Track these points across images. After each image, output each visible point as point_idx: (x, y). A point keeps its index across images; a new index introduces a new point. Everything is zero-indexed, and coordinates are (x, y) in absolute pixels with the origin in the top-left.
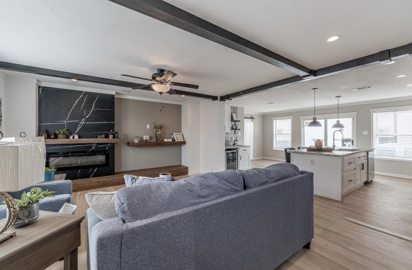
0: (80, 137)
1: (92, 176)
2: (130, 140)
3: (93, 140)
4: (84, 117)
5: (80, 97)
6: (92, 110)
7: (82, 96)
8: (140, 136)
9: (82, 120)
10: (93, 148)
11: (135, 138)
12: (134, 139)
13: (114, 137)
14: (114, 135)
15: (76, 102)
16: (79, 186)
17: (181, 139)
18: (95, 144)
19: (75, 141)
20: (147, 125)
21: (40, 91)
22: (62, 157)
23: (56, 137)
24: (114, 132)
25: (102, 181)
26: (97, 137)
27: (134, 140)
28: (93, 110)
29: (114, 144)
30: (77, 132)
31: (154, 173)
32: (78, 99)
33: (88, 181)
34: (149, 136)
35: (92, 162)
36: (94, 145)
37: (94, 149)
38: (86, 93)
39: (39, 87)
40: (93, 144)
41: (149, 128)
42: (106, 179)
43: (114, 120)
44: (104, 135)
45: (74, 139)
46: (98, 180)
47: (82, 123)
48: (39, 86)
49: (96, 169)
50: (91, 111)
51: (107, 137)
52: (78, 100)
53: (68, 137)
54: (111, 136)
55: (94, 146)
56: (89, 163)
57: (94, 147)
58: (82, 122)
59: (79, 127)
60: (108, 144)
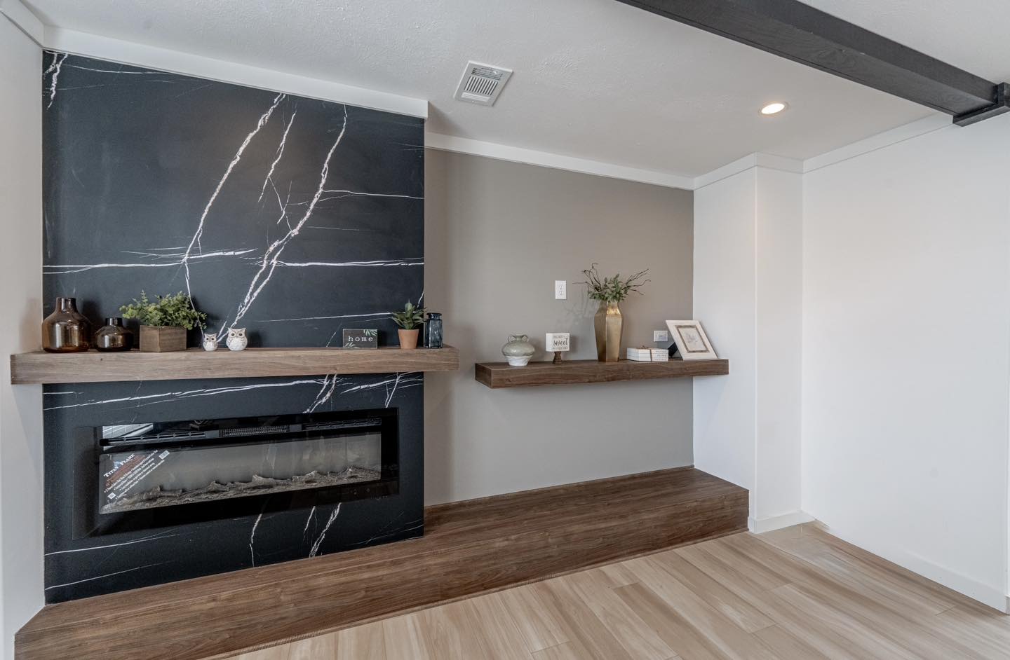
0: (255, 341)
1: (315, 548)
2: (489, 353)
3: (319, 359)
4: (281, 231)
5: (260, 123)
6: (318, 195)
7: (267, 116)
8: (531, 333)
9: (271, 249)
10: (321, 398)
11: (510, 344)
12: (506, 350)
13: (421, 342)
14: (419, 327)
15: (241, 149)
16: (247, 618)
17: (704, 349)
18: (331, 377)
19: (224, 365)
20: (557, 283)
21: (51, 81)
22: (167, 453)
23: (131, 340)
24: (422, 316)
25: (364, 585)
26: (338, 343)
27: (505, 354)
28: (323, 195)
29: (421, 374)
30: (243, 311)
31: (606, 529)
32: (251, 135)
33: (295, 586)
34: (567, 335)
35: (321, 473)
36: (326, 383)
37: (328, 401)
38: (292, 103)
39: (48, 57)
40: (323, 377)
41: (564, 297)
42: (380, 573)
43: (420, 254)
44: (374, 332)
45: (222, 355)
46: (344, 579)
47: (269, 267)
48: (44, 52)
49: (337, 512)
50: (315, 201)
51: (386, 339)
52: (248, 139)
53: (193, 341)
54: (407, 337)
55: (329, 387)
56: (304, 478)
57: (328, 395)
58: (271, 257)
59: (256, 286)
60: (393, 375)
